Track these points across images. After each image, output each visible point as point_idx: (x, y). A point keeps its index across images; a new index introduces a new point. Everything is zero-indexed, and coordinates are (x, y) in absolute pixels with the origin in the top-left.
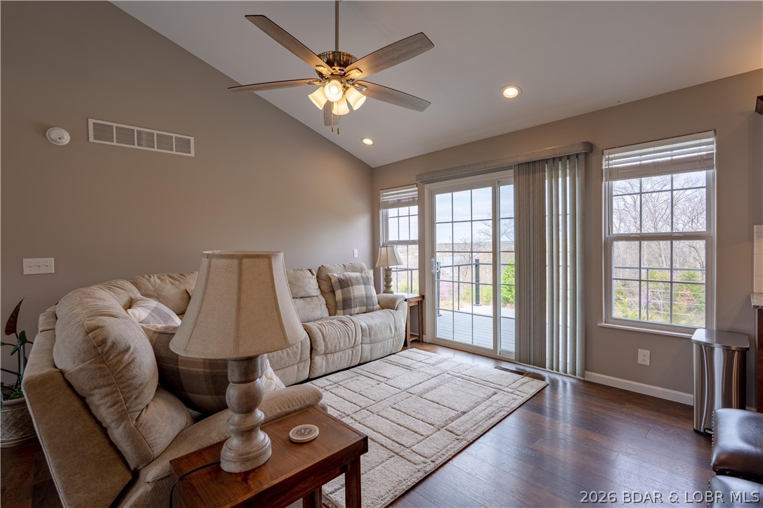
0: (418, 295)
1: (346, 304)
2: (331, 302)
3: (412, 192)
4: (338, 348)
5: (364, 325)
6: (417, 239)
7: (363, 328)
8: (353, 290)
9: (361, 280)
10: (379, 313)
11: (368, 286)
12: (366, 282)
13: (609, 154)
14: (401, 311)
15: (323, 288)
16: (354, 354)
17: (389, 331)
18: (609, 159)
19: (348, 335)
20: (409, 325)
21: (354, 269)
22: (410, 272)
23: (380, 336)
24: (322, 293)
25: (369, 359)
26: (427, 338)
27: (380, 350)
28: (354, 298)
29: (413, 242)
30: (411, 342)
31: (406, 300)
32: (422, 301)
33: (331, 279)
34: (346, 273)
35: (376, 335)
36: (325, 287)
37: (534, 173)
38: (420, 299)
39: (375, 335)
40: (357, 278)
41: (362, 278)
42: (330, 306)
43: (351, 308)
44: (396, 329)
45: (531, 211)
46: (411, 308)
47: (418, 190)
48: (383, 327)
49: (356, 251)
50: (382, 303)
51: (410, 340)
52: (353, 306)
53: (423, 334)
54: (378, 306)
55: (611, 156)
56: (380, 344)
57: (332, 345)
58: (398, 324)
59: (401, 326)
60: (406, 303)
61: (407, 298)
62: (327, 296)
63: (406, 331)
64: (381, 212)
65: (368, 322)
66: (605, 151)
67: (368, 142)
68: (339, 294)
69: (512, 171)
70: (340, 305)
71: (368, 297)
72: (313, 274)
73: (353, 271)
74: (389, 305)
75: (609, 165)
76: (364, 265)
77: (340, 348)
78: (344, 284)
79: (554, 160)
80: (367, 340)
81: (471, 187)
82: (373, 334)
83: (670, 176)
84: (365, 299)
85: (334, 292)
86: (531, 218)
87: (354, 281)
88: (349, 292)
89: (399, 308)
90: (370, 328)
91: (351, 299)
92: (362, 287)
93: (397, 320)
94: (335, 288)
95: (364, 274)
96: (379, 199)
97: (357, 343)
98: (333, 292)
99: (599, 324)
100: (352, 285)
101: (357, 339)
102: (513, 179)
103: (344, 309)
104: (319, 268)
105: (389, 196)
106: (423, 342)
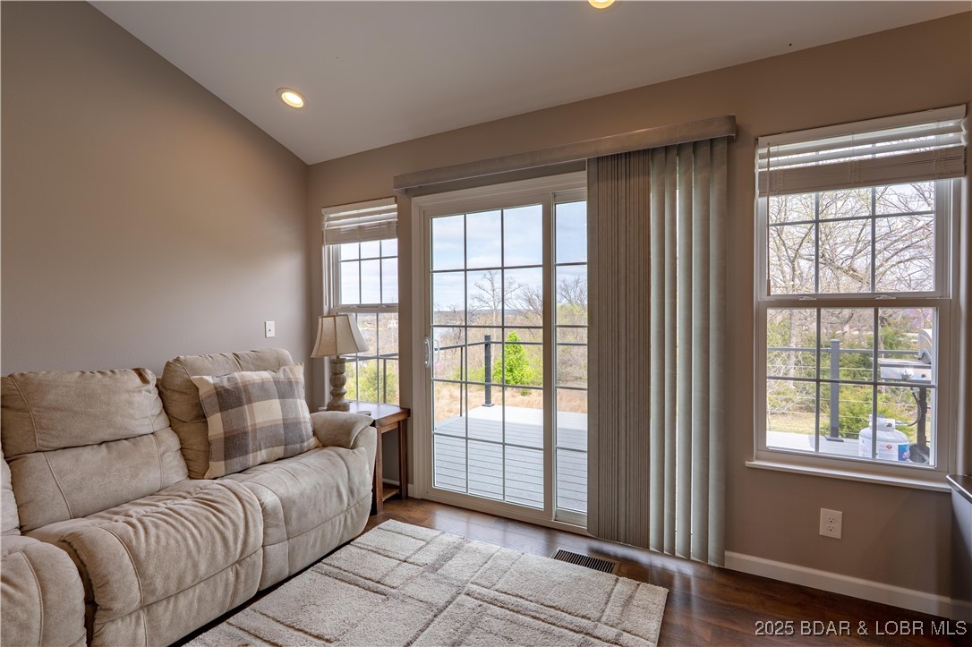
0: (398, 410)
1: (234, 445)
2: (195, 443)
3: (387, 212)
4: (189, 580)
5: (270, 499)
6: (397, 302)
7: (269, 507)
8: (252, 412)
9: (273, 389)
10: (313, 460)
11: (289, 401)
12: (285, 391)
13: (769, 145)
14: (363, 449)
15: (174, 410)
16: (242, 577)
17: (335, 499)
18: (769, 155)
19: (224, 539)
20: (380, 471)
21: (260, 363)
22: (381, 361)
23: (313, 517)
24: (173, 423)
25: (286, 574)
26: (415, 489)
27: (314, 545)
28: (255, 431)
29: (388, 308)
30: (386, 501)
31: (373, 424)
32: (405, 421)
33: (198, 389)
34: (236, 375)
35: (302, 515)
36: (181, 407)
37: (628, 176)
38: (401, 418)
39: (299, 518)
40: (263, 385)
41: (277, 382)
42: (191, 454)
43: (246, 453)
44: (351, 491)
45: (622, 250)
46: (385, 438)
47: (399, 209)
48: (321, 496)
49: (271, 325)
50: (322, 433)
51: (381, 498)
52: (250, 448)
53: (407, 482)
54: (313, 441)
55: (773, 149)
56: (313, 534)
57: (167, 578)
58: (356, 480)
59: (363, 483)
60: (374, 431)
61: (374, 417)
62: (185, 429)
63: (374, 491)
64: (325, 249)
65: (282, 491)
66: (760, 139)
67: (293, 99)
68: (216, 424)
69: (584, 174)
70: (218, 448)
71: (290, 425)
72: (144, 380)
73: (258, 368)
74: (337, 438)
75: (769, 166)
76: (287, 353)
77: (196, 575)
78: (230, 399)
79: (669, 151)
80: (278, 532)
81: (501, 204)
82: (294, 515)
83: (870, 189)
84: (282, 431)
85: (204, 417)
86: (622, 263)
87: (255, 392)
88: (242, 417)
89: (360, 443)
90: (287, 504)
91: (246, 433)
92: (276, 403)
93: (353, 472)
94: (207, 408)
95: (281, 375)
96: (320, 225)
97: (250, 549)
98: (202, 417)
99: (748, 463)
100: (250, 401)
101: (251, 539)
102: (585, 189)
103: (228, 455)
104: (168, 364)
105: (340, 219)
106: (407, 498)
